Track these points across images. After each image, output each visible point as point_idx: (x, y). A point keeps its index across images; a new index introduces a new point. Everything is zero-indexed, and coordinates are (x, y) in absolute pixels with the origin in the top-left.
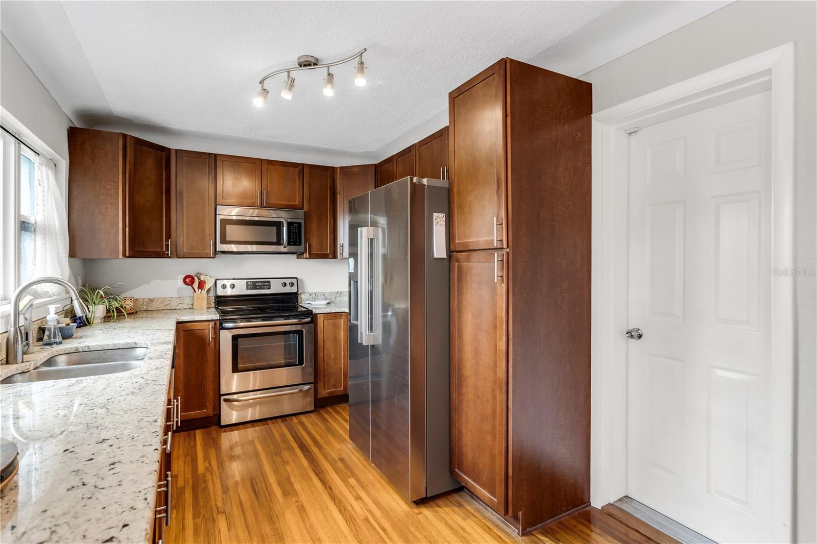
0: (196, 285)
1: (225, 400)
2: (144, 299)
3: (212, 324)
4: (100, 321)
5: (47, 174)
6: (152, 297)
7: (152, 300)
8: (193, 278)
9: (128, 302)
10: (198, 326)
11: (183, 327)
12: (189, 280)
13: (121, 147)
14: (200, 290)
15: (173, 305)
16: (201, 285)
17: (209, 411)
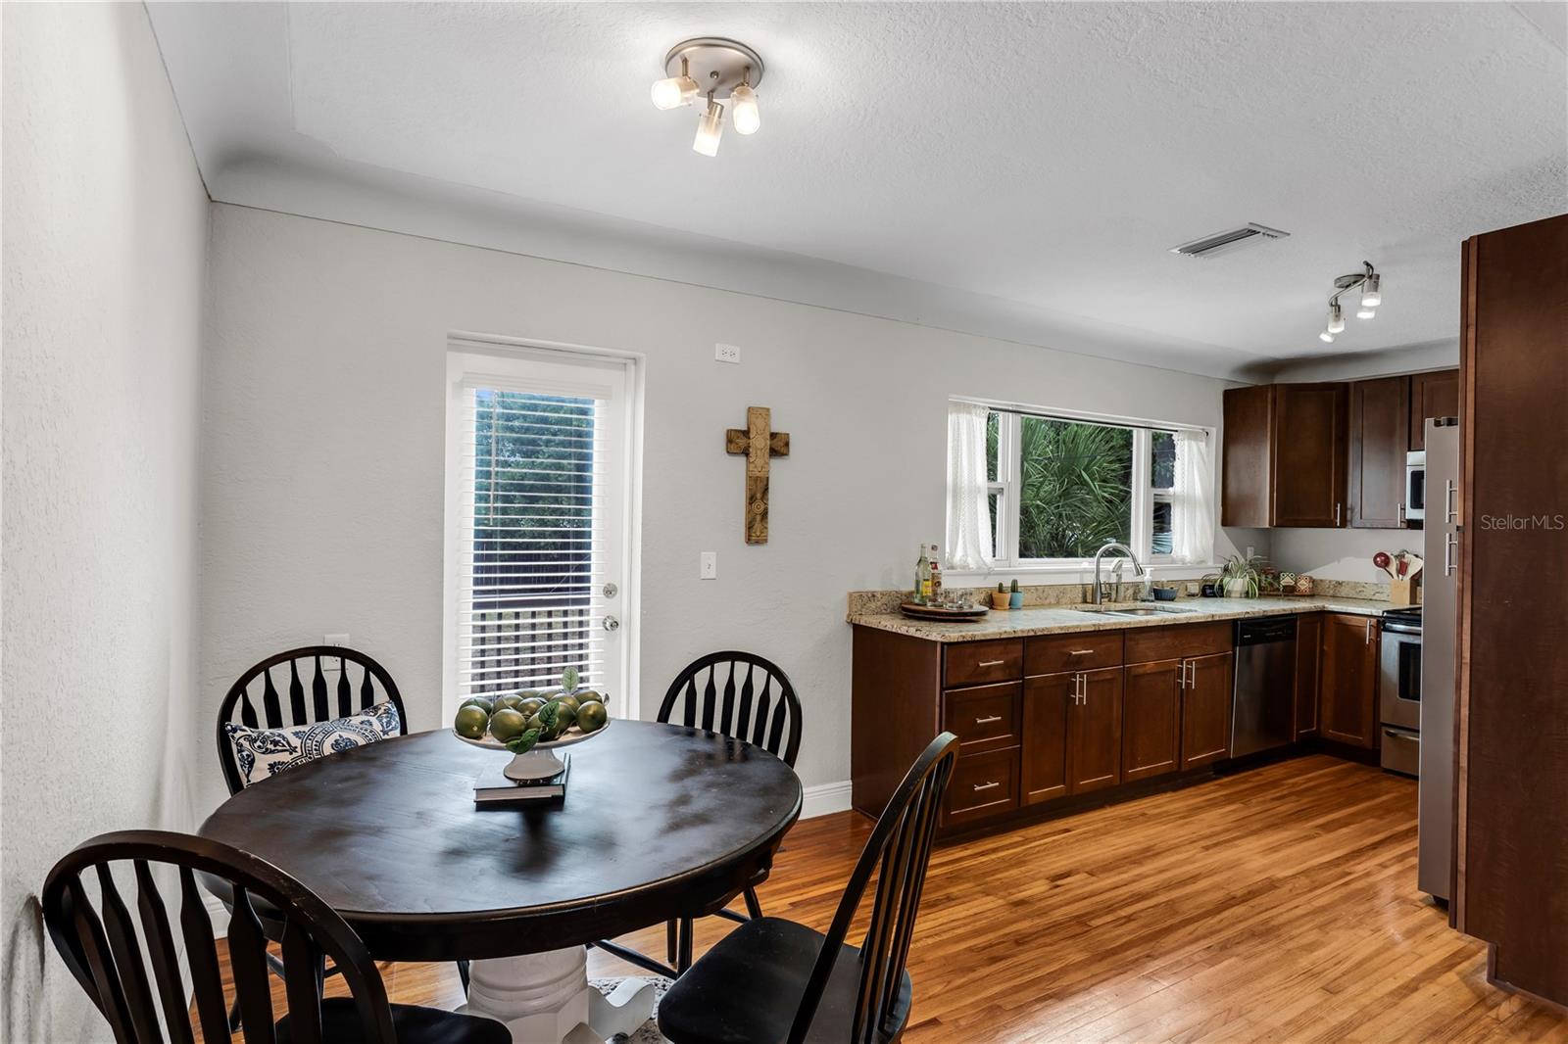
0: (1393, 567)
1: (1388, 733)
2: (1330, 582)
3: (1374, 621)
4: (1238, 595)
5: (1189, 447)
6: (1340, 580)
7: (1340, 584)
8: (1387, 557)
9: (1302, 582)
10: (1354, 621)
11: (1338, 619)
12: (1383, 561)
13: (1269, 400)
14: (1400, 576)
15: (1368, 593)
16: (1402, 569)
17: (1364, 740)
